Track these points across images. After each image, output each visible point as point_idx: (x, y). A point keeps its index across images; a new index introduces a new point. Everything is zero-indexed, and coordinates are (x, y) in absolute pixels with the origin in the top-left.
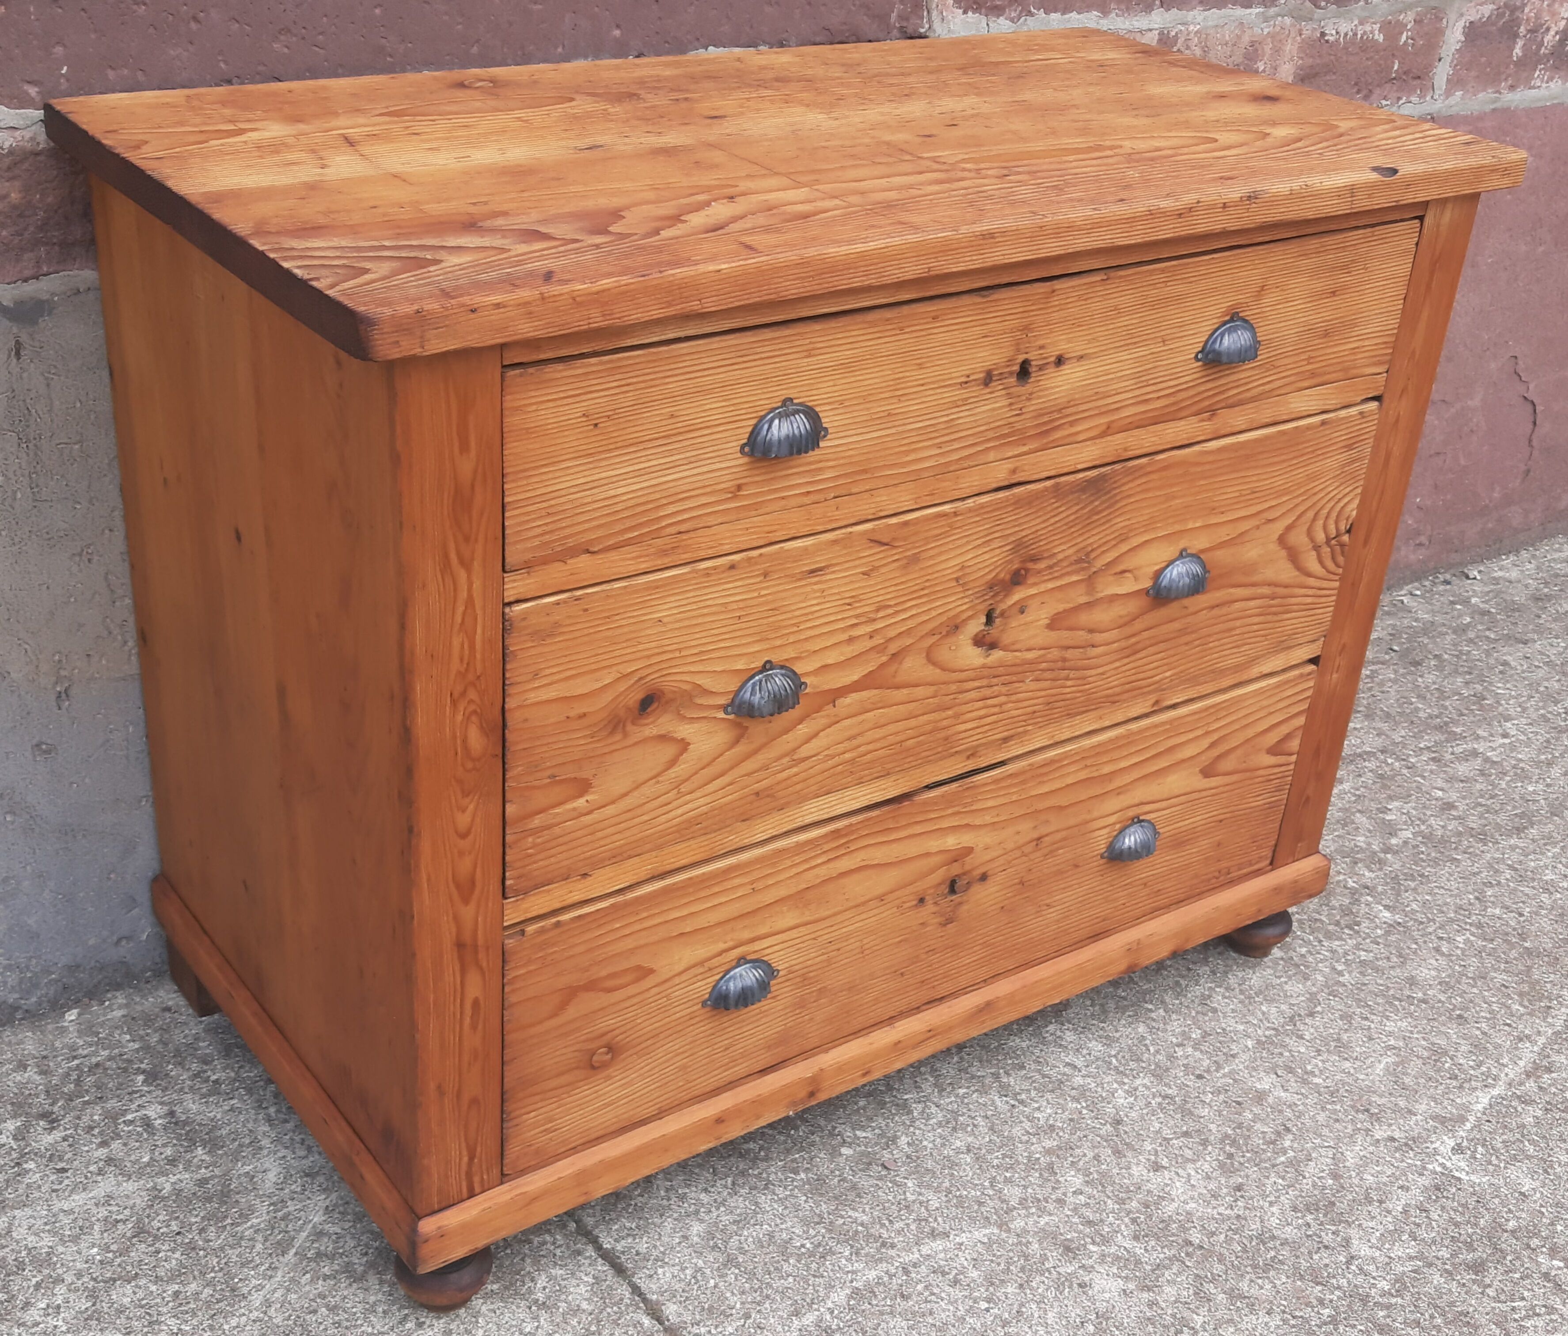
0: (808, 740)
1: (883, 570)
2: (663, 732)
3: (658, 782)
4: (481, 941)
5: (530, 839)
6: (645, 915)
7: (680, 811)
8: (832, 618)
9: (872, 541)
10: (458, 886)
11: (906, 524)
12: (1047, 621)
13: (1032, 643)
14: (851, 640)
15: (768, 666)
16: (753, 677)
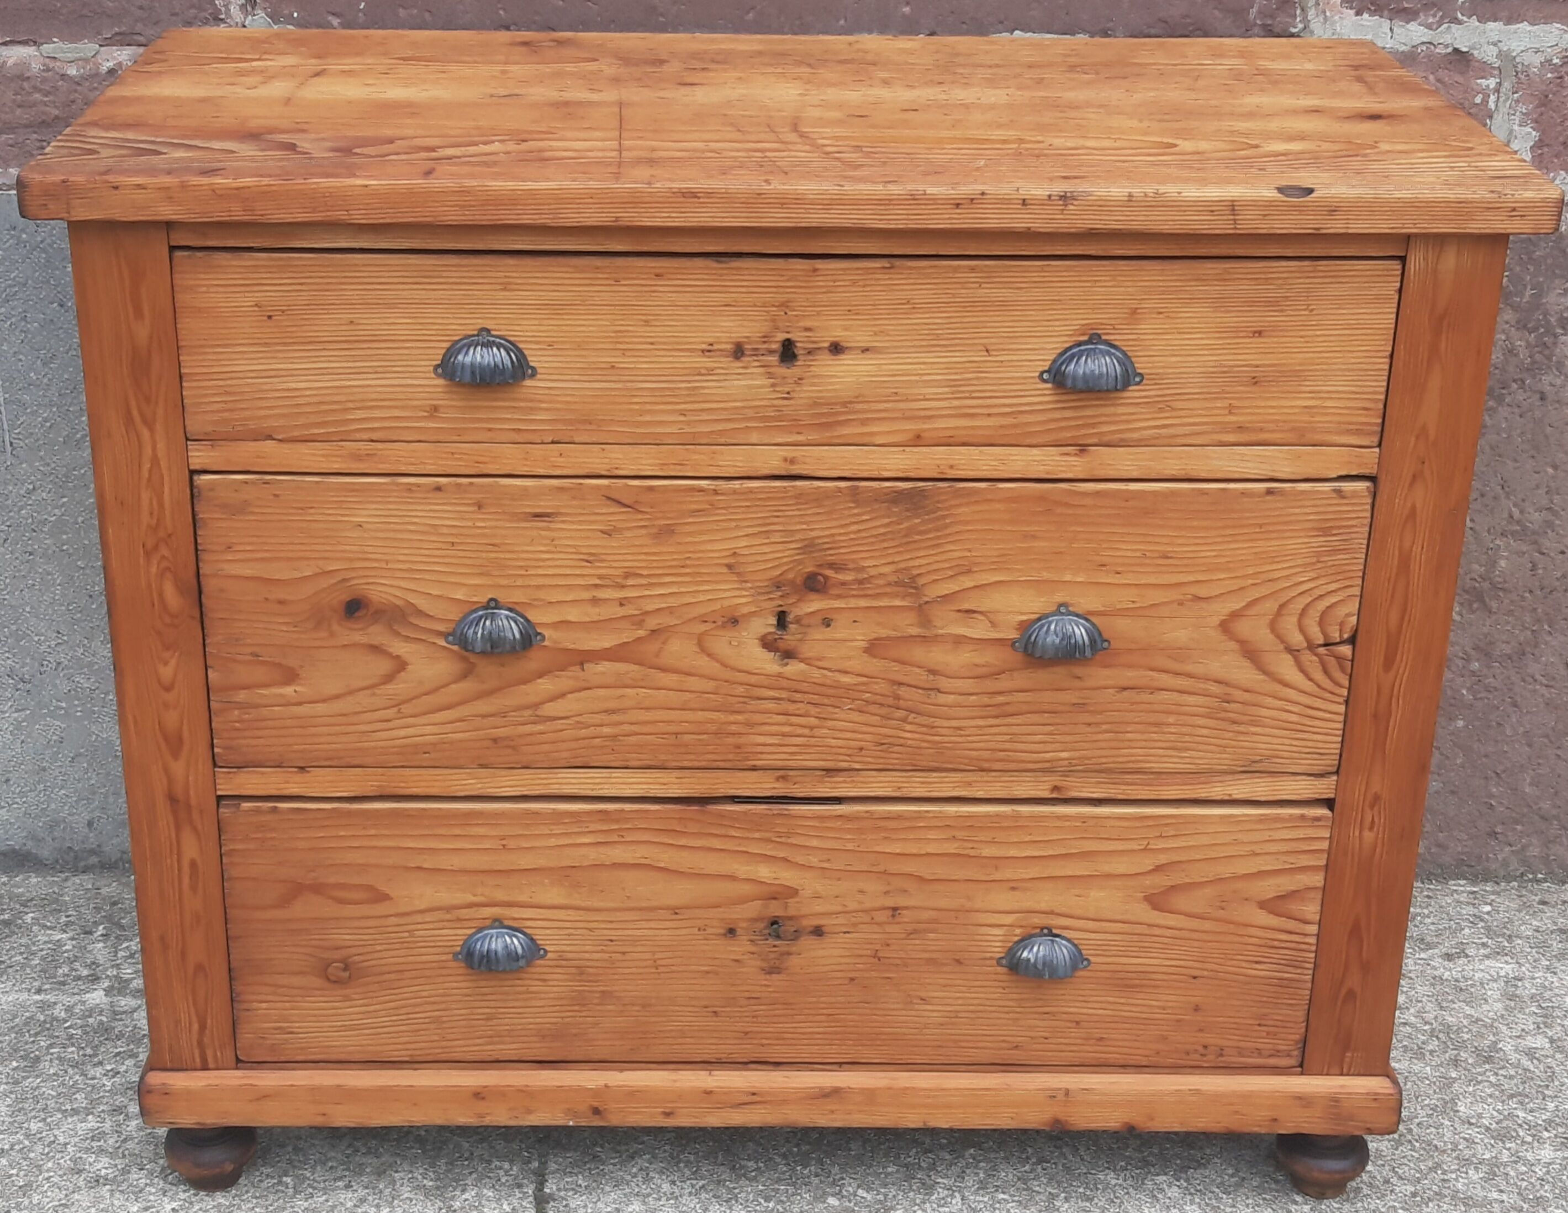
0: (553, 699)
1: (628, 534)
2: (375, 643)
3: (374, 694)
4: (193, 802)
5: (236, 712)
6: (373, 832)
7: (402, 733)
8: (568, 571)
9: (609, 498)
10: (166, 739)
11: (651, 489)
12: (864, 644)
13: (847, 665)
14: (595, 601)
15: (493, 604)
16: (475, 611)
